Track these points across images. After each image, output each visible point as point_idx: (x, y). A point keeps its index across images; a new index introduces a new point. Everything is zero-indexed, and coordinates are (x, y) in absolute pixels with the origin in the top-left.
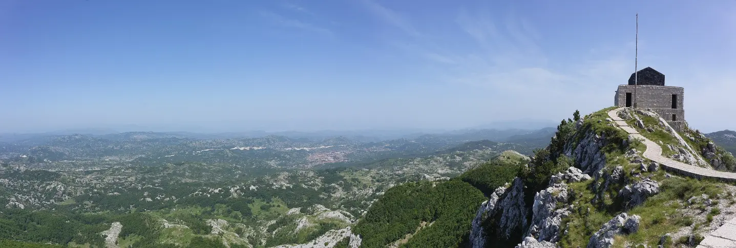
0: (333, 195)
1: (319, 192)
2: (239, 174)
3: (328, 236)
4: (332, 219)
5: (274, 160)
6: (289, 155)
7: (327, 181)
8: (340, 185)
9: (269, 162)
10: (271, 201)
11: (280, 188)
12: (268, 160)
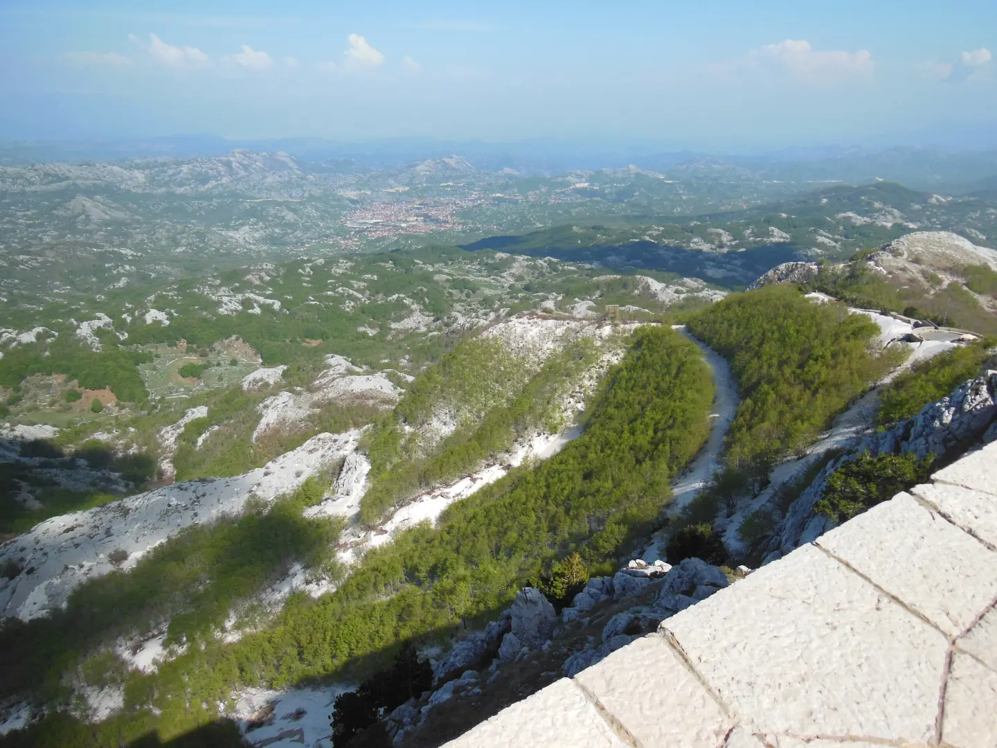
0: (393, 326)
1: (354, 319)
2: (128, 275)
3: (311, 452)
4: (363, 396)
5: (247, 228)
6: (295, 211)
7: (384, 286)
8: (416, 297)
9: (231, 234)
10: (212, 350)
11: (242, 312)
12: (227, 227)
